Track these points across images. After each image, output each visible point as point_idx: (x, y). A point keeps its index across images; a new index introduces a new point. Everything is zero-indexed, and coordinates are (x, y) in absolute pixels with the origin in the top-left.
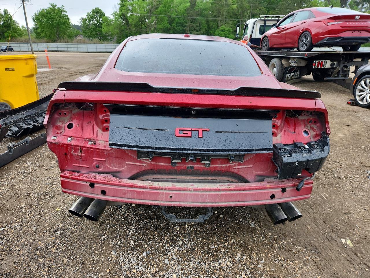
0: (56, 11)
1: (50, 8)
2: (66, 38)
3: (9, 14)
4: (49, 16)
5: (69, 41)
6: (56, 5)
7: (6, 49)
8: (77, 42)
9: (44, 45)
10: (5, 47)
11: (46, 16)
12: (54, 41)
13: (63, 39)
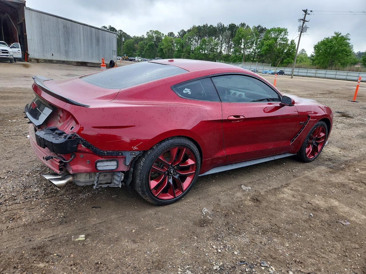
0: (339, 39)
1: (333, 37)
2: (338, 66)
3: (295, 44)
4: (329, 44)
5: (340, 68)
6: (340, 34)
7: (278, 73)
8: (349, 70)
9: (313, 71)
10: (279, 71)
11: (326, 44)
12: (325, 68)
13: (335, 66)
